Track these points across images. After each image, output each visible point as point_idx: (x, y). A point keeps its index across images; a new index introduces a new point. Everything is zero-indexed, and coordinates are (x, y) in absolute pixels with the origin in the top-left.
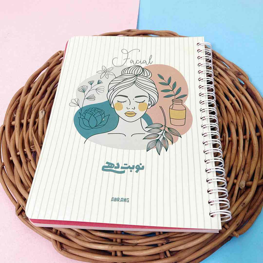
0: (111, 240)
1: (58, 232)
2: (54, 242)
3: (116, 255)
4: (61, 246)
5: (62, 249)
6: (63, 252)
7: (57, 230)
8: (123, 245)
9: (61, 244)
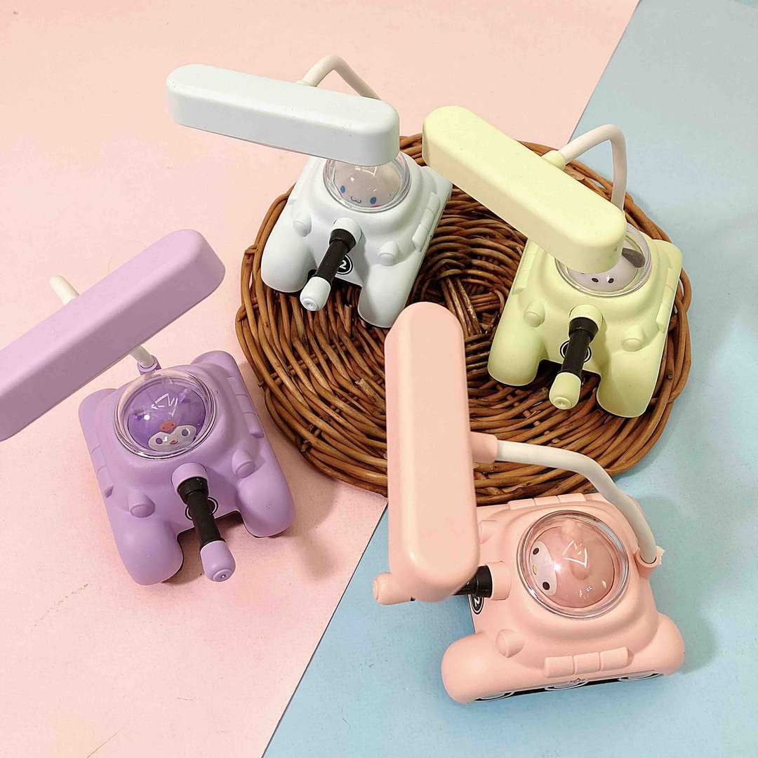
0: (288, 363)
1: (257, 305)
2: (243, 309)
3: (274, 379)
4: (243, 318)
5: (241, 320)
6: (239, 324)
7: (257, 303)
8: (290, 378)
9: (245, 317)
